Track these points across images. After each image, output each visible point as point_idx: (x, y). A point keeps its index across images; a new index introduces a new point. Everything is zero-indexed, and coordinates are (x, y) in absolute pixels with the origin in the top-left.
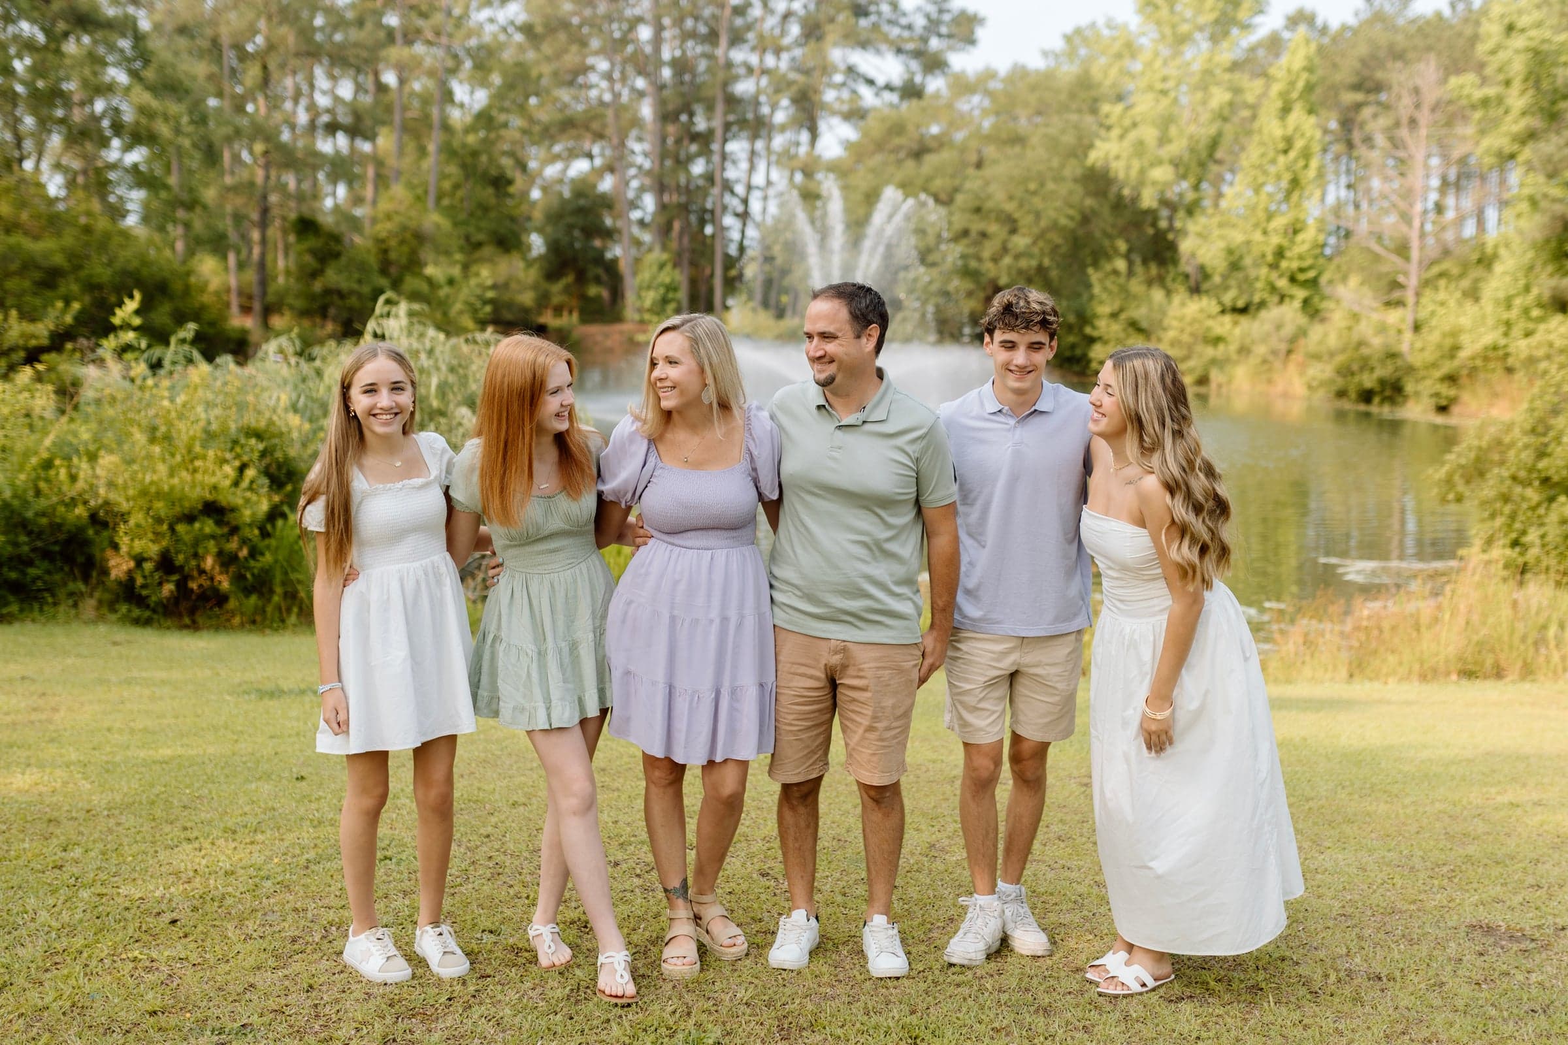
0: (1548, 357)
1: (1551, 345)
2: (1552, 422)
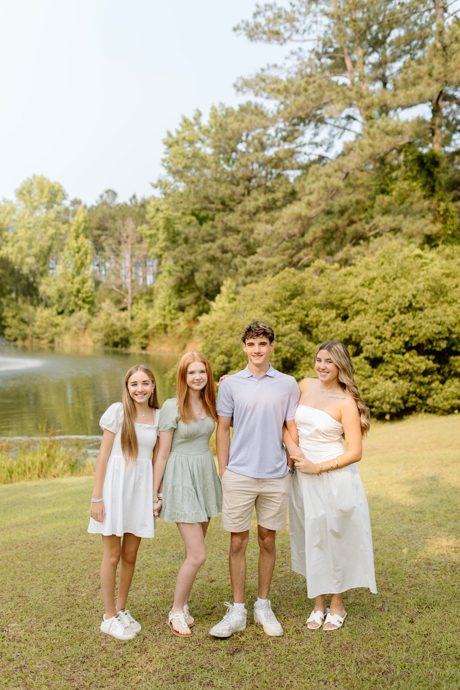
0: (207, 331)
1: (208, 326)
2: (211, 355)
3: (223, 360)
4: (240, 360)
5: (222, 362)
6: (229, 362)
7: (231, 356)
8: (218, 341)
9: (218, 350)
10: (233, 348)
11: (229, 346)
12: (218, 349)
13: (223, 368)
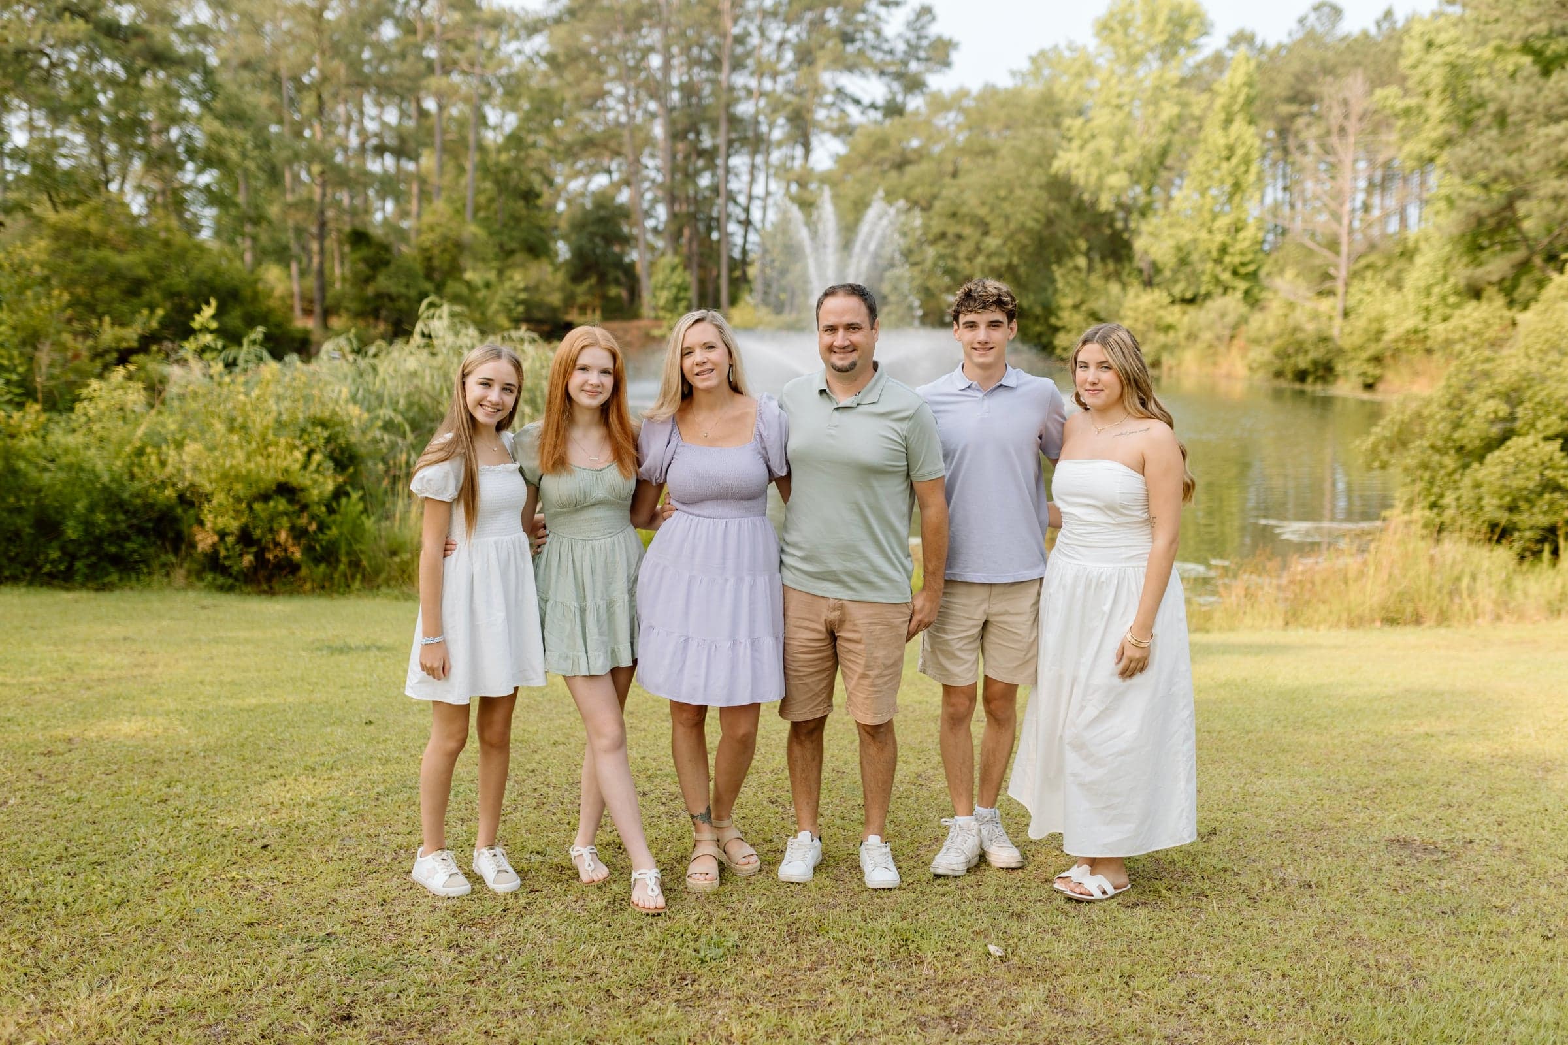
0: (1463, 339)
1: (1465, 329)
2: (1467, 397)
3: (1495, 412)
4: (1540, 413)
5: (1492, 416)
6: (1512, 418)
7: (1521, 403)
8: (1487, 366)
9: (1486, 387)
10: (1525, 384)
11: (1515, 378)
12: (1487, 384)
13: (1495, 430)
